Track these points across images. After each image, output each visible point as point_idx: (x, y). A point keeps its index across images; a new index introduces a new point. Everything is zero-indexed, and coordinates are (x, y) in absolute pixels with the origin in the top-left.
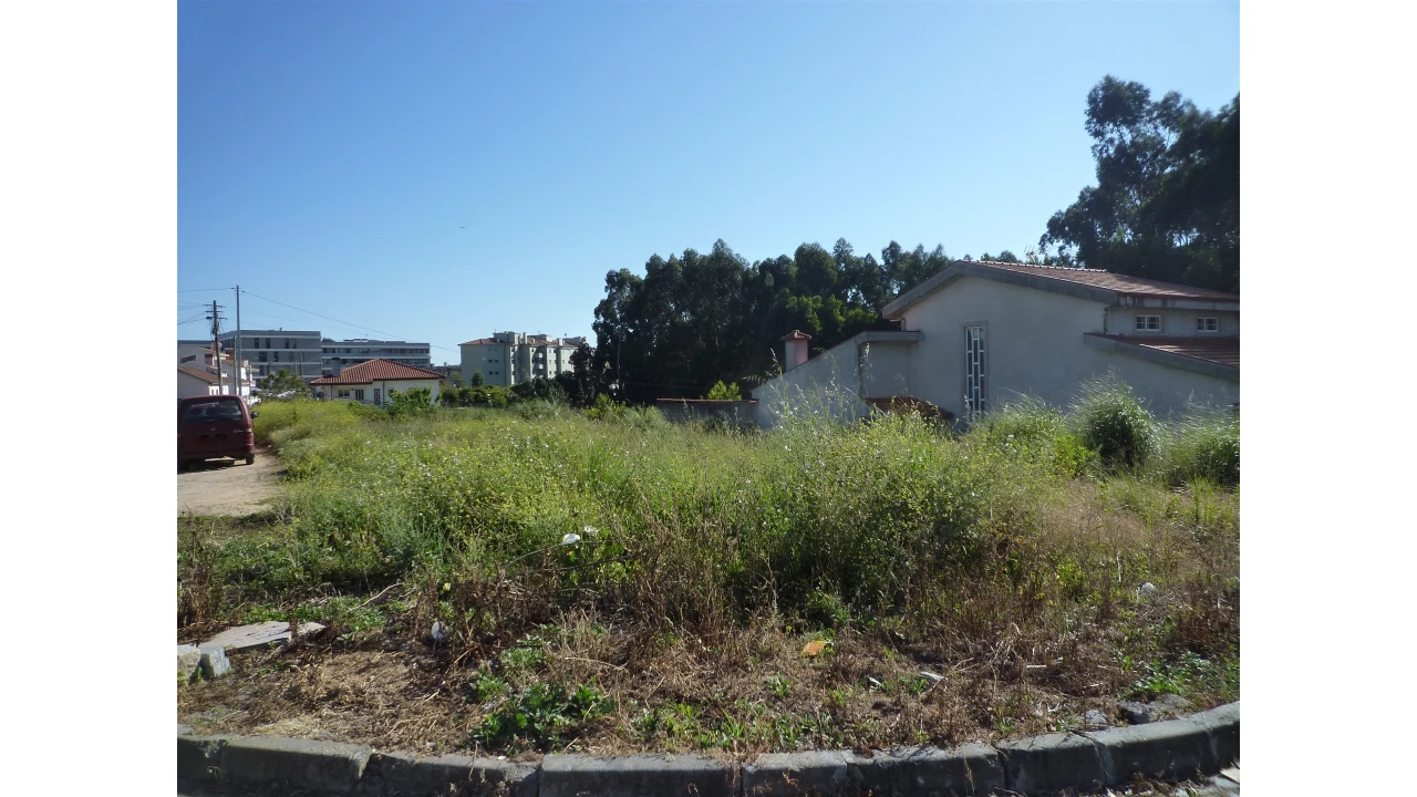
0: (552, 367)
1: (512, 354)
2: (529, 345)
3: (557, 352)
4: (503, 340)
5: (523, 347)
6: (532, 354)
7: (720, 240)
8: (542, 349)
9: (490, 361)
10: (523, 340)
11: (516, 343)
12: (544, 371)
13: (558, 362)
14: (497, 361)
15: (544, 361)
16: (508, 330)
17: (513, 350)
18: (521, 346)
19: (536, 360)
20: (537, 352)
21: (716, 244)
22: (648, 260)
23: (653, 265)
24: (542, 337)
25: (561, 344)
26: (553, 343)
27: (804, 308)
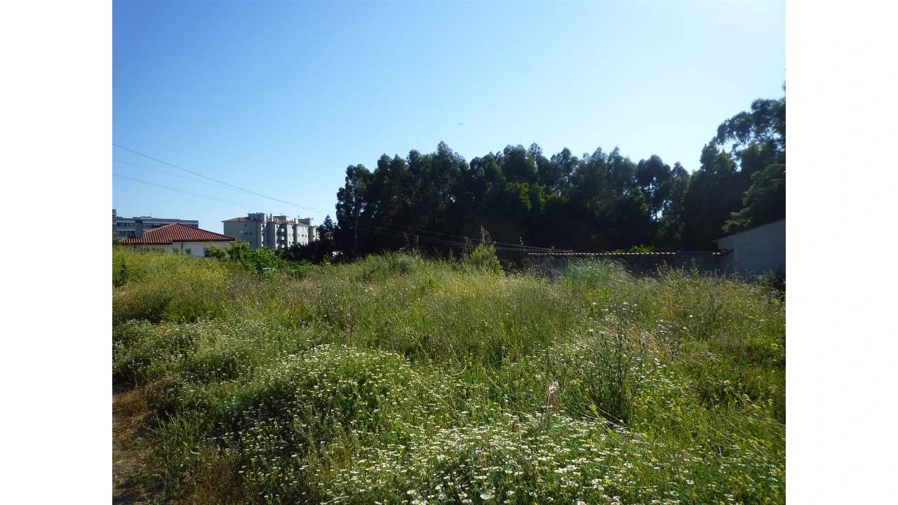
0: (290, 239)
1: (262, 229)
2: (275, 223)
3: (294, 228)
4: (256, 219)
5: (270, 224)
6: (276, 229)
7: (442, 142)
8: (284, 225)
9: (246, 234)
10: (271, 219)
11: (265, 221)
12: (285, 242)
13: (295, 235)
14: (251, 234)
15: (285, 234)
16: (259, 212)
17: (263, 226)
18: (268, 223)
19: (279, 233)
20: (280, 228)
21: (440, 145)
22: (379, 158)
23: (383, 162)
24: (283, 218)
25: (297, 222)
26: (291, 222)
27: (518, 191)
